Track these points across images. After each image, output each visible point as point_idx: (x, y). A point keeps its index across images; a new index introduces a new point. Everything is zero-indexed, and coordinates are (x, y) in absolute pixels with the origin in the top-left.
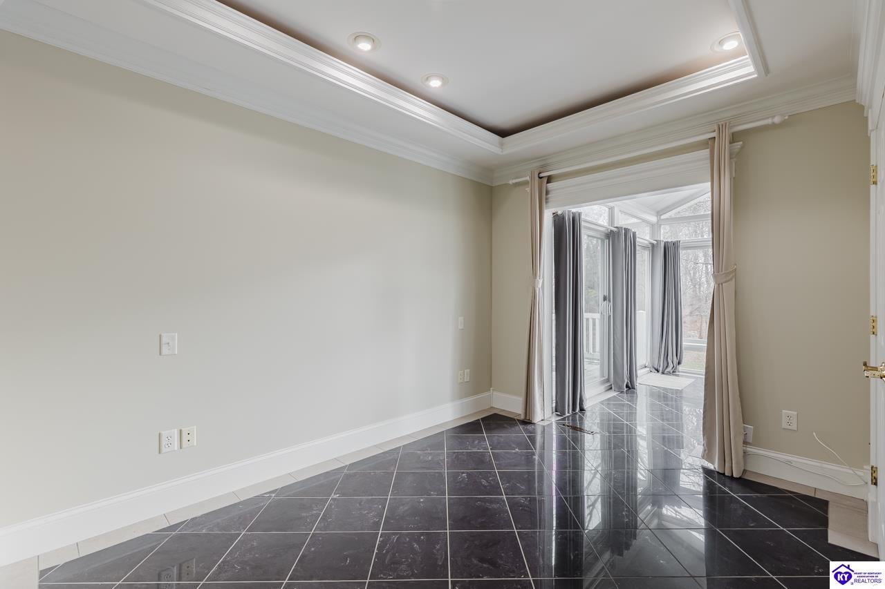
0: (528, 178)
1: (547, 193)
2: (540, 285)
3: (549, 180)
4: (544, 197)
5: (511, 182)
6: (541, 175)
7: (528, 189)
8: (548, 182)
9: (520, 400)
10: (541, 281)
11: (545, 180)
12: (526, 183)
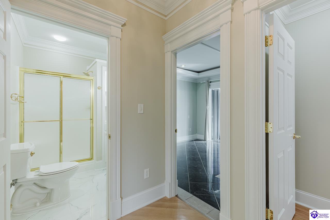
0: (205, 82)
1: (210, 85)
2: (208, 108)
3: (210, 82)
4: (209, 86)
5: (201, 82)
6: (208, 81)
7: (205, 84)
8: (210, 83)
9: (204, 136)
10: (208, 107)
11: (209, 82)
12: (205, 83)
